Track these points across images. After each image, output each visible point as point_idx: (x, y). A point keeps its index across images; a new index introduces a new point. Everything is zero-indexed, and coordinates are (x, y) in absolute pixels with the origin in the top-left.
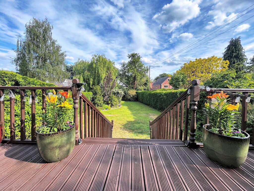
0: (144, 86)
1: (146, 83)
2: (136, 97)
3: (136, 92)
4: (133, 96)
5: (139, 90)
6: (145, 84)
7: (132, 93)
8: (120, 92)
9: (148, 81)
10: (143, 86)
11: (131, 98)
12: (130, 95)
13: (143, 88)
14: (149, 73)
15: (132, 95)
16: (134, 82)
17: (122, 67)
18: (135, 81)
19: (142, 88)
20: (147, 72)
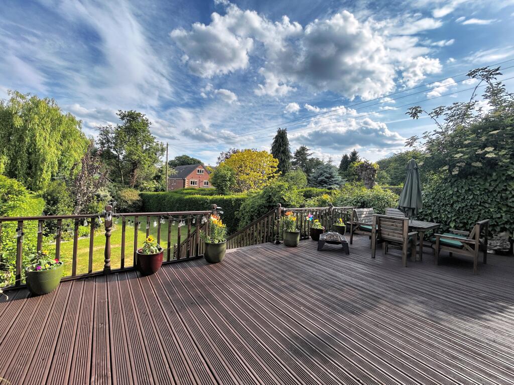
0: (155, 181)
1: (160, 176)
2: (140, 204)
3: (140, 195)
4: (134, 203)
5: (144, 189)
6: (158, 178)
7: (131, 195)
8: (102, 194)
9: (164, 172)
10: (153, 182)
11: (130, 206)
12: (126, 199)
13: (154, 186)
14: (165, 156)
15: (131, 200)
16: (133, 172)
17: (101, 134)
18: (135, 171)
19: (152, 185)
20: (162, 154)
